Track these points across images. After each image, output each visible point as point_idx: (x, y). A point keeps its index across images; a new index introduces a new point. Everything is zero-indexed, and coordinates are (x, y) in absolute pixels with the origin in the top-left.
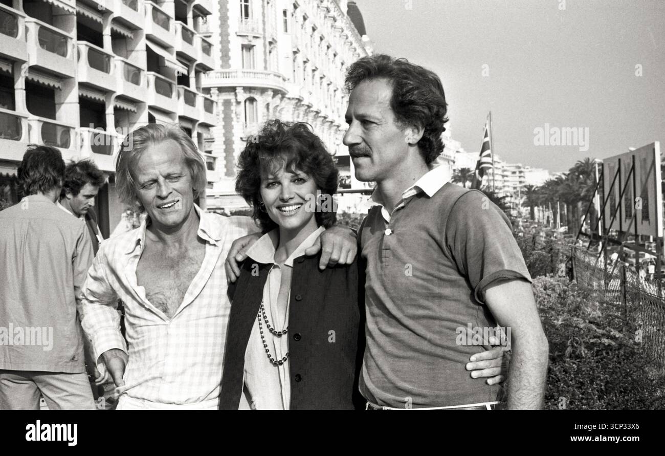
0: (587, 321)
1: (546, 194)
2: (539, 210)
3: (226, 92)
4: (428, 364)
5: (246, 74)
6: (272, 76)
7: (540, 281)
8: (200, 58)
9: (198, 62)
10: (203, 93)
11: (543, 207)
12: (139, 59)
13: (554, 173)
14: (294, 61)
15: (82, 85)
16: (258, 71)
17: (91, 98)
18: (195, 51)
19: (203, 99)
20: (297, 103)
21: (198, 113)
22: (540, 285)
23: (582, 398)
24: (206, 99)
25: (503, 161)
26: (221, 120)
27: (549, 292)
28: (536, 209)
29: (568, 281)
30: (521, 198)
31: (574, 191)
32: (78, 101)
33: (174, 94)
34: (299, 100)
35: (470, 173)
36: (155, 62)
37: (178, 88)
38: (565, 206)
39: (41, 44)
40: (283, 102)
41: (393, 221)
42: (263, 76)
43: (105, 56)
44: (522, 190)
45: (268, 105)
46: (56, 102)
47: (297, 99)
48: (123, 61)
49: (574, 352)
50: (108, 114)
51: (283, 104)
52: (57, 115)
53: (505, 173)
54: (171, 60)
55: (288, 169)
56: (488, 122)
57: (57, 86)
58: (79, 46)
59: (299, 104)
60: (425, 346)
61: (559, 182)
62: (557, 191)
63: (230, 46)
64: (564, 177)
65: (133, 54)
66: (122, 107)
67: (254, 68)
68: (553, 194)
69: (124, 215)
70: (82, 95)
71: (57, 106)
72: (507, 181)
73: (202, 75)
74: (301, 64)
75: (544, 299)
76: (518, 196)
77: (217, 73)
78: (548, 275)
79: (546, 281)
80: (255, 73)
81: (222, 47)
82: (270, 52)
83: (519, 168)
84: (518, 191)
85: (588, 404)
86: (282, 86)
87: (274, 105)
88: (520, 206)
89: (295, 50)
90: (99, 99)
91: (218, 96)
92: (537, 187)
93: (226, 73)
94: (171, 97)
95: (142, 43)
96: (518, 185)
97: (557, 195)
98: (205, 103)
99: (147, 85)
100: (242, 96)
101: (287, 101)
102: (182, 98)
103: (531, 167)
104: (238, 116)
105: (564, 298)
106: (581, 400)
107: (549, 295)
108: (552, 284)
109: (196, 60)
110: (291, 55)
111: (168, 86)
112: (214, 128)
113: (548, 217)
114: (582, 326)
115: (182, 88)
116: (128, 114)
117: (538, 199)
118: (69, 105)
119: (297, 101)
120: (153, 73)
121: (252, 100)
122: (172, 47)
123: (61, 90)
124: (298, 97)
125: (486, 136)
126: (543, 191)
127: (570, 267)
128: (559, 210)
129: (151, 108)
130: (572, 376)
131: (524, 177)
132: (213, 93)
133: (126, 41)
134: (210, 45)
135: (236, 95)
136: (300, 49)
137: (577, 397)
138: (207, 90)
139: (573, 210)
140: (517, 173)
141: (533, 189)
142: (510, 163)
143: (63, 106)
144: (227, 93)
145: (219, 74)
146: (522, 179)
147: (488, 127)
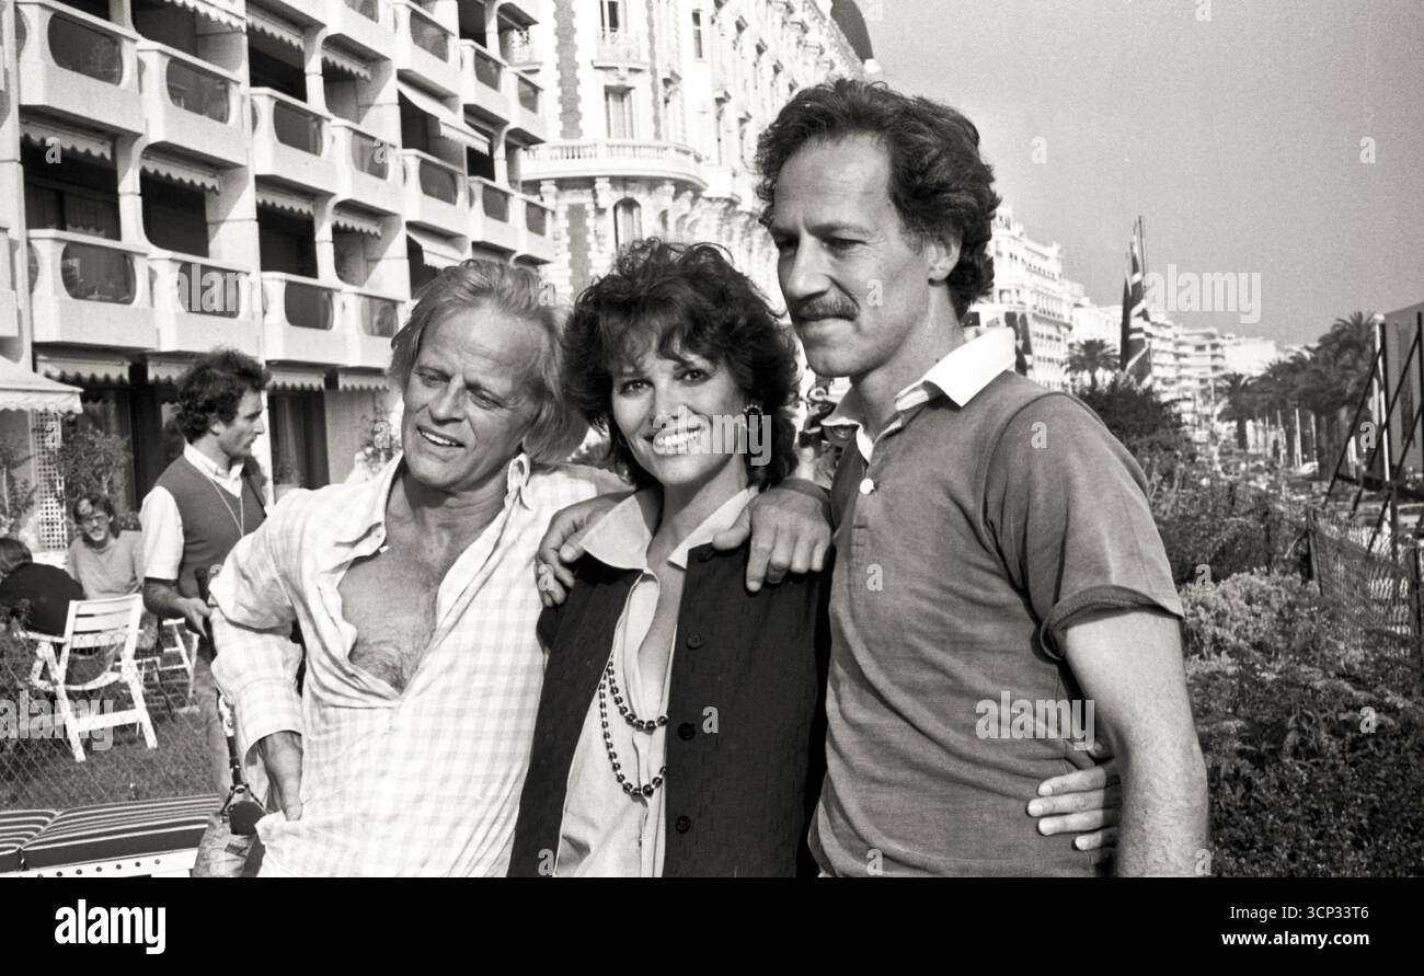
0: (1332, 674)
1: (1270, 392)
2: (1256, 428)
3: (573, 188)
4: (943, 799)
5: (615, 150)
6: (672, 151)
7: (1239, 584)
8: (515, 117)
9: (511, 126)
10: (524, 192)
11: (1264, 422)
12: (385, 122)
13: (1286, 347)
14: (718, 119)
15: (264, 182)
16: (641, 143)
17: (283, 207)
18: (504, 103)
19: (525, 204)
20: (726, 209)
21: (514, 235)
22: (1238, 594)
23: (1317, 848)
24: (530, 204)
25: (1177, 324)
26: (565, 248)
27: (1257, 608)
28: (1249, 424)
29: (1299, 584)
30: (1217, 402)
31: (1330, 386)
32: (255, 216)
33: (462, 196)
34: (732, 203)
35: (1105, 351)
36: (418, 129)
37: (468, 183)
38: (1313, 418)
39: (173, 97)
40: (696, 206)
41: (878, 460)
42: (653, 153)
43: (311, 118)
44: (1219, 384)
45: (664, 215)
46: (210, 217)
47: (726, 200)
48: (350, 129)
49: (1303, 743)
50: (321, 242)
51: (697, 213)
52: (212, 246)
53: (1182, 350)
54: (453, 126)
55: (664, 351)
56: (1135, 239)
57: (209, 185)
58: (255, 98)
59: (730, 211)
60: (935, 757)
61: (1297, 365)
62: (1293, 386)
63: (580, 90)
64: (1307, 355)
65: (372, 112)
66: (349, 225)
67: (632, 136)
68: (1285, 393)
69: (360, 456)
70: (264, 202)
71: (211, 229)
72: (1186, 366)
73: (522, 155)
74: (735, 125)
75: (1247, 623)
76: (1209, 397)
77: (554, 148)
78: (1255, 570)
79: (1251, 584)
80: (634, 147)
81: (563, 92)
82: (667, 101)
83: (1212, 336)
84: (1209, 388)
85: (1330, 860)
86: (692, 172)
87: (679, 214)
88: (1214, 420)
89: (721, 95)
90: (300, 211)
91: (557, 197)
92: (1251, 378)
93: (573, 148)
94: (455, 203)
95: (390, 89)
96: (1211, 374)
97: (1293, 394)
98: (527, 213)
99: (402, 176)
100: (608, 196)
101: (707, 205)
102: (479, 203)
103: (1239, 336)
104: (601, 240)
105: (1290, 622)
106: (1312, 852)
107: (1257, 616)
108: (1262, 591)
109: (506, 123)
110: (712, 107)
111: (447, 177)
112: (548, 266)
113: (1276, 442)
114: (1319, 685)
115: (477, 183)
116: (363, 240)
117: (1254, 403)
118: (237, 224)
119: (726, 204)
120: (415, 151)
121: (629, 205)
122: (455, 96)
123: (217, 193)
124: (728, 196)
125: (1135, 270)
126: (1263, 385)
127: (1305, 551)
128: (1298, 427)
129: (411, 225)
130: (1297, 796)
131: (1223, 357)
132: (546, 192)
133: (355, 87)
134: (536, 89)
135: (595, 195)
136: (730, 92)
137: (1305, 844)
138: (533, 186)
139: (1330, 427)
140: (1208, 348)
141: (1242, 382)
142: (1191, 328)
143: (223, 227)
144: (576, 191)
145: (558, 152)
146: (1218, 362)
147: (1136, 250)
